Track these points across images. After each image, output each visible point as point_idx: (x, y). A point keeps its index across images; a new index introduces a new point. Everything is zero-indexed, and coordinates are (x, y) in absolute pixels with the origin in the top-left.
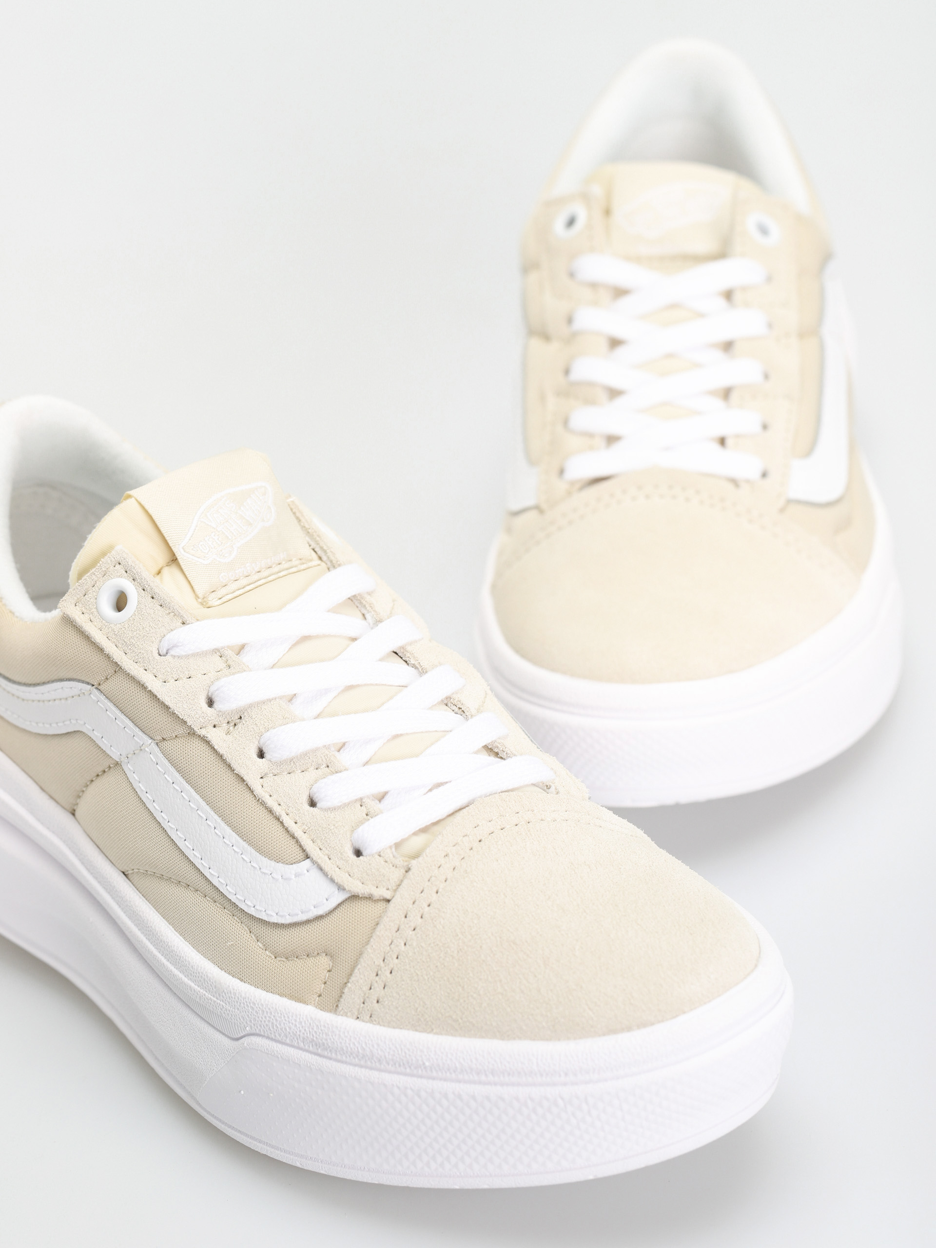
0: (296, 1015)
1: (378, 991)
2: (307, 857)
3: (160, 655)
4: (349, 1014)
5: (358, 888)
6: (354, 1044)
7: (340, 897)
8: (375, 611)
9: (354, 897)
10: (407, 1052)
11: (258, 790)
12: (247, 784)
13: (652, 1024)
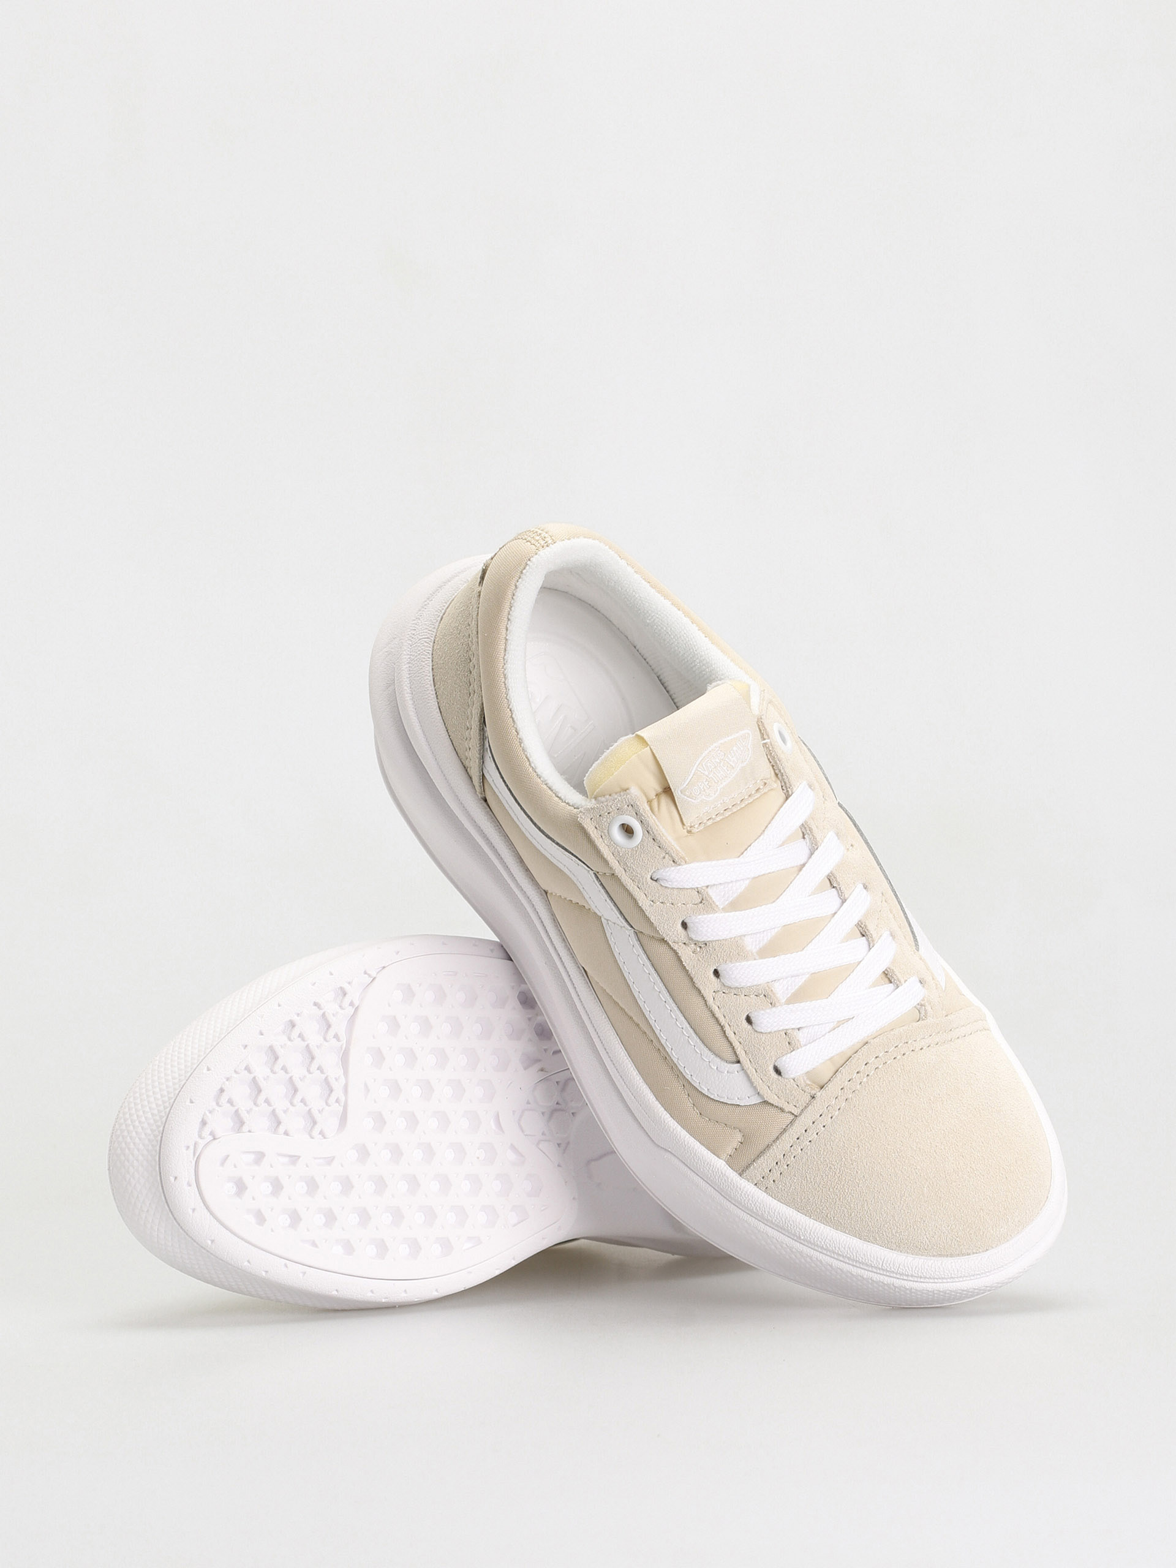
0: (710, 1165)
1: (776, 1175)
2: (738, 1062)
3: (651, 878)
4: (750, 1181)
5: (773, 1100)
6: (751, 1204)
7: (755, 1100)
8: (813, 835)
9: (766, 1102)
10: (790, 1226)
11: (710, 1001)
12: (702, 995)
13: (969, 1254)
